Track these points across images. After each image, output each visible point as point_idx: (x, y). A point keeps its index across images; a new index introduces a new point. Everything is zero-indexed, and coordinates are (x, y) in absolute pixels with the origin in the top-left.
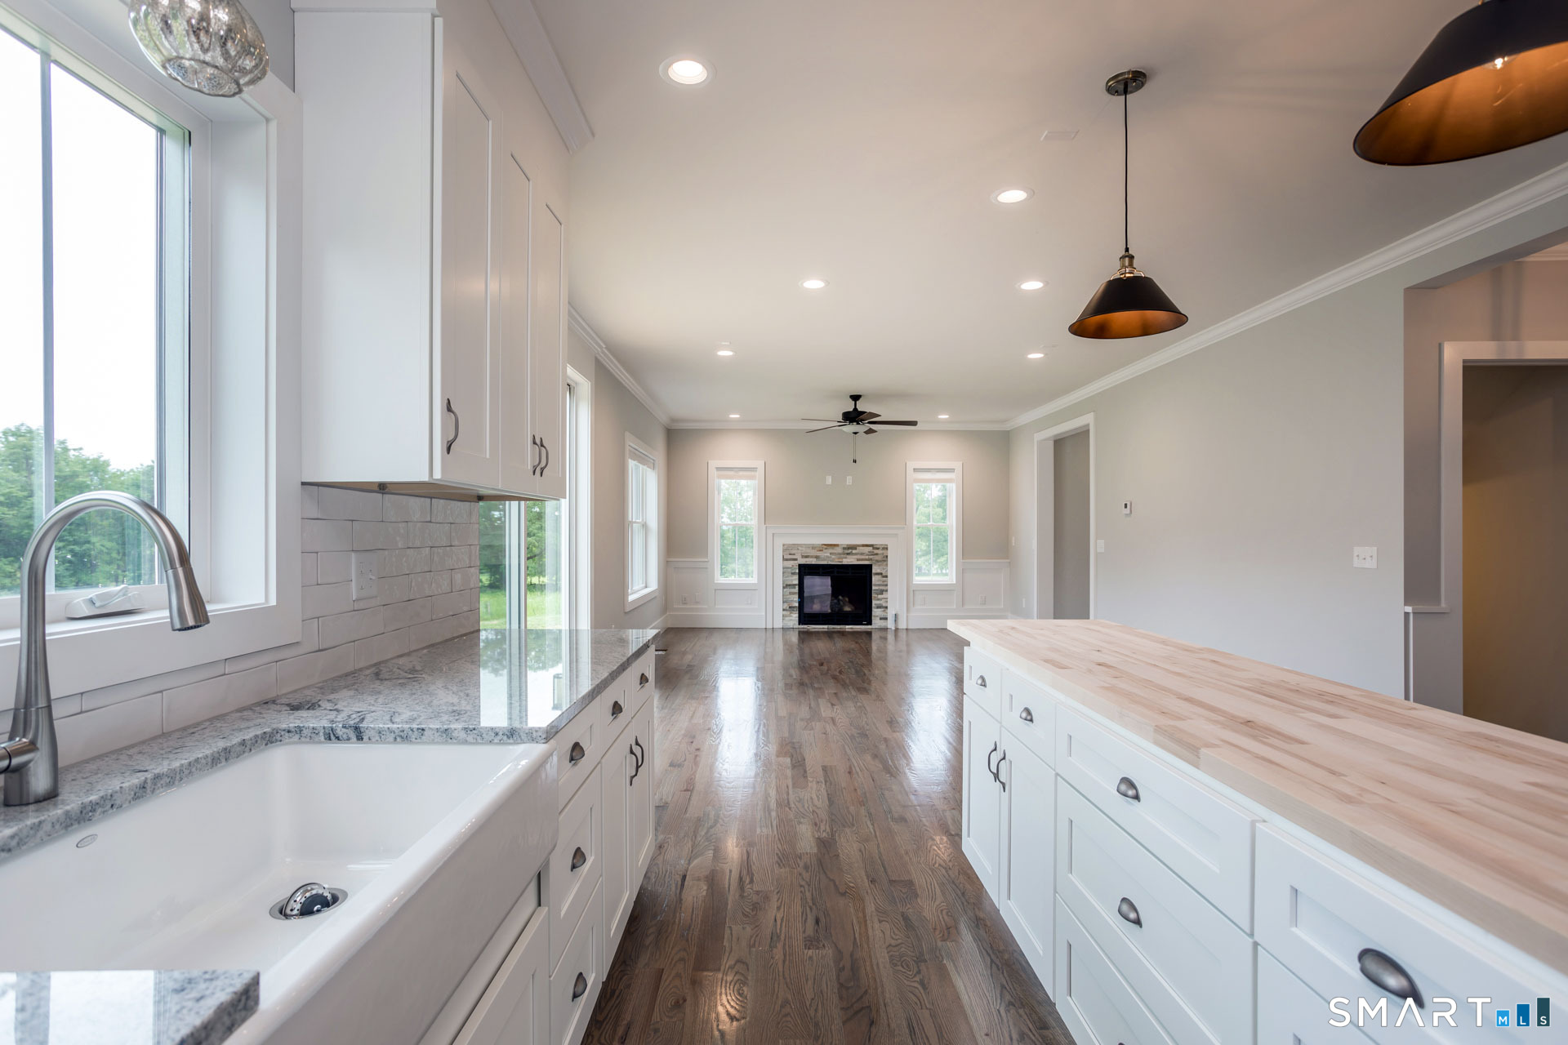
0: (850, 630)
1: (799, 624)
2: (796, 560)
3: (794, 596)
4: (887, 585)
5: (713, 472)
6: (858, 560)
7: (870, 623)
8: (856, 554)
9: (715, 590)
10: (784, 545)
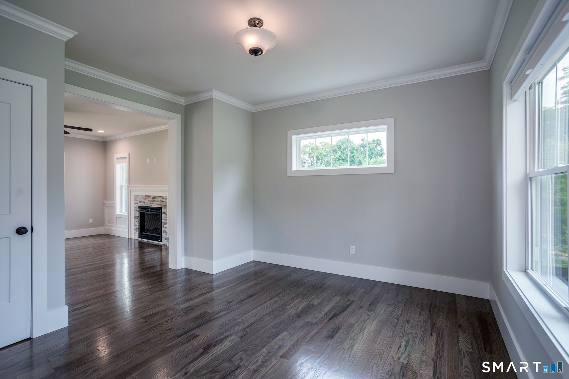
0: (154, 244)
1: (139, 238)
2: (138, 204)
3: (137, 222)
4: (167, 220)
5: (115, 160)
6: (157, 205)
7: (161, 241)
8: (156, 201)
9: (116, 217)
10: (134, 196)
